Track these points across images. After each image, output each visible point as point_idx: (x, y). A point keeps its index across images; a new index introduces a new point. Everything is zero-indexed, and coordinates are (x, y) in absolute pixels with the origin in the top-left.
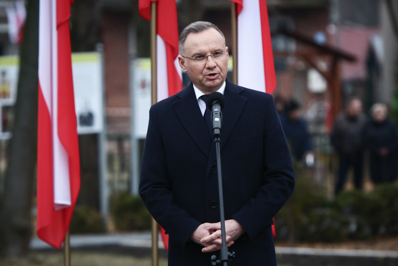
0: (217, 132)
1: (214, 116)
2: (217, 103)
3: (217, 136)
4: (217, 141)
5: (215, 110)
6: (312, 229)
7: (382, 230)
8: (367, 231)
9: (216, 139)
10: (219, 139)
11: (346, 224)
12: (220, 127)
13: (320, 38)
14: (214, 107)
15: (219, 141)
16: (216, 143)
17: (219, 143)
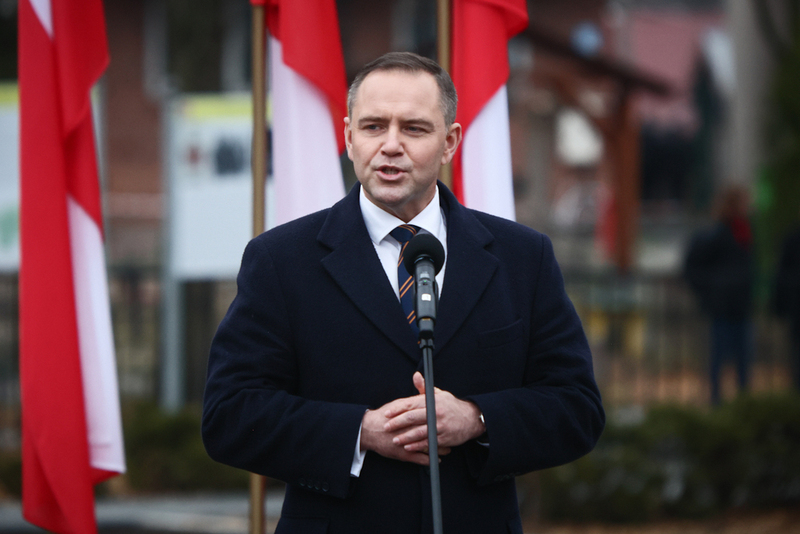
0: (426, 325)
1: (419, 290)
2: (425, 259)
3: (426, 334)
4: (426, 347)
5: (423, 275)
6: (581, 492)
7: (741, 496)
8: (706, 497)
9: (423, 342)
10: (431, 342)
11: (658, 481)
12: (433, 314)
13: (588, 39)
14: (419, 269)
15: (431, 347)
16: (425, 351)
17: (430, 351)
